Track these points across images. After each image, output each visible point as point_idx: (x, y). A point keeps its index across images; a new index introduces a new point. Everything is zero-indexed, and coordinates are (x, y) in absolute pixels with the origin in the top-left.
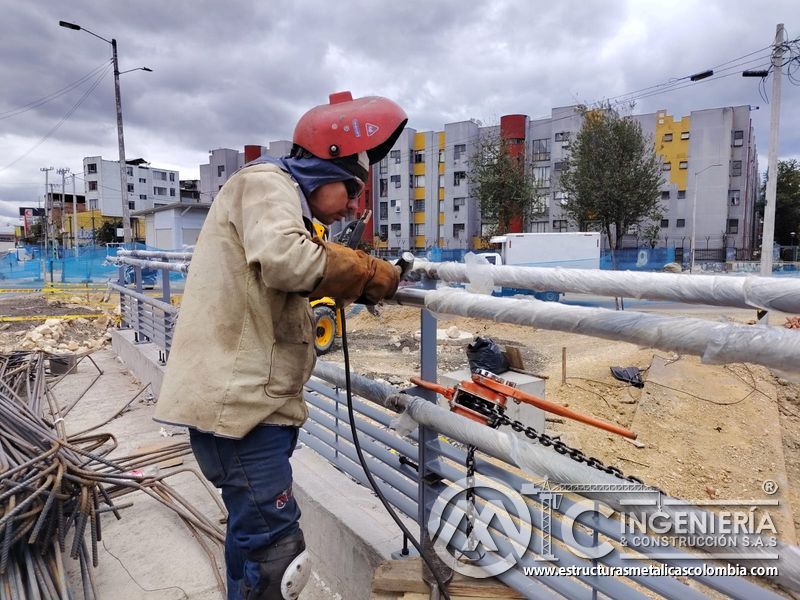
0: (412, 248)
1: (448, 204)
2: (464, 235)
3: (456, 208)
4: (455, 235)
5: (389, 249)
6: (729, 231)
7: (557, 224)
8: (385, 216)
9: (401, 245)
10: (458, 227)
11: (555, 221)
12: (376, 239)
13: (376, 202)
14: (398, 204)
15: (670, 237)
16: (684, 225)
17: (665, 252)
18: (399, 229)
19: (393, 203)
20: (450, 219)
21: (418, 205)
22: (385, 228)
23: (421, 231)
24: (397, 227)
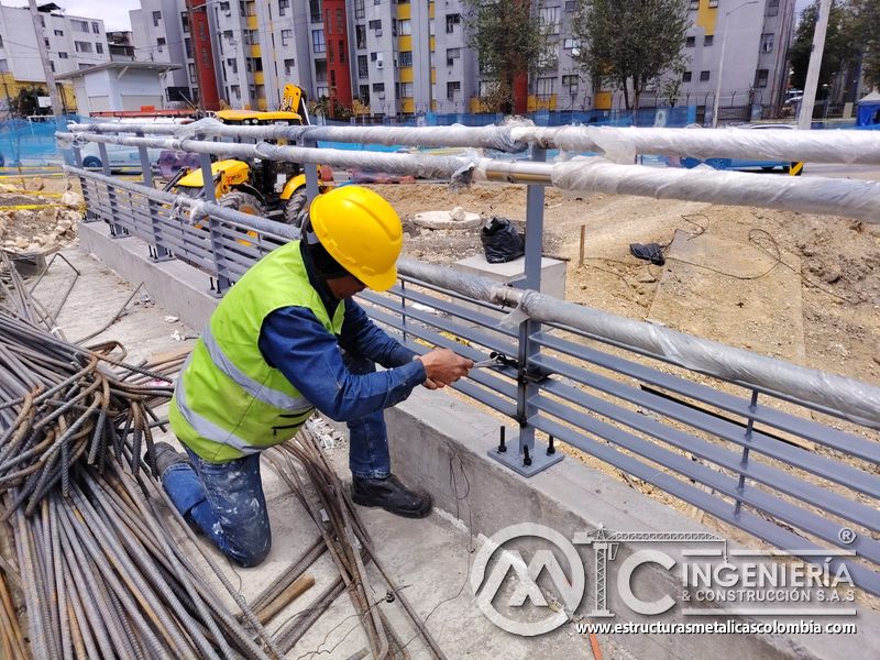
0: (398, 114)
1: (441, 56)
2: (460, 95)
3: (450, 62)
4: (450, 95)
5: (372, 115)
6: (757, 85)
7: (567, 80)
8: (364, 73)
9: (386, 111)
10: (453, 86)
11: (564, 77)
12: (355, 102)
13: (353, 55)
14: (380, 57)
15: (692, 92)
16: (708, 79)
17: (685, 112)
18: (383, 89)
19: (374, 56)
20: (443, 77)
21: (404, 59)
22: (365, 88)
23: (409, 92)
24: (379, 87)
